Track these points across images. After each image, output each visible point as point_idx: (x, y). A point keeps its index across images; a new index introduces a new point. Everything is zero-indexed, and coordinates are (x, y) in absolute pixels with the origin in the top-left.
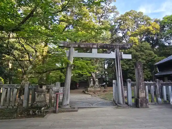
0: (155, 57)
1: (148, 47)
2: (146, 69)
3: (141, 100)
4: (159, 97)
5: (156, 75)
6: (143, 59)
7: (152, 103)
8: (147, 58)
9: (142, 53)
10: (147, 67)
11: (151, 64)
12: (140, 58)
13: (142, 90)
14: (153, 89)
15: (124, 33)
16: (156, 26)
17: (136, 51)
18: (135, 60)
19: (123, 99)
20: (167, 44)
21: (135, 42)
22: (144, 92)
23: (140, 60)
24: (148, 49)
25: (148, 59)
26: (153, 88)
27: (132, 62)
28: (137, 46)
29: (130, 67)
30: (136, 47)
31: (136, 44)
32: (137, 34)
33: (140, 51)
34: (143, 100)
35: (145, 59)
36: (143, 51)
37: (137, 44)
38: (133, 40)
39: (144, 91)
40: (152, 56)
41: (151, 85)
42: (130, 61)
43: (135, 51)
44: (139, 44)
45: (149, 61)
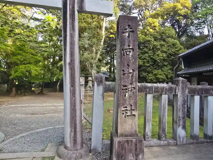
0: (181, 49)
1: (172, 34)
2: (166, 66)
3: (119, 142)
4: (179, 126)
5: (179, 73)
6: (163, 52)
7: (159, 141)
8: (168, 50)
9: (162, 43)
10: (167, 63)
11: (173, 59)
12: (158, 49)
13: (129, 108)
14: (165, 103)
15: (141, 15)
16: (186, 3)
17: (155, 40)
18: (152, 53)
19: (73, 134)
20: (197, 34)
21: (154, 26)
22: (134, 115)
23: (159, 52)
24: (172, 37)
25: (170, 52)
26: (165, 100)
27: (147, 55)
28: (157, 32)
29: (144, 63)
30: (155, 33)
31: (155, 30)
32: (158, 14)
33: (160, 39)
34: (128, 144)
35: (166, 52)
36: (164, 41)
37: (157, 29)
38: (151, 22)
39: (134, 113)
40: (176, 48)
41: (162, 91)
42: (144, 54)
43: (153, 39)
44: (159, 29)
45: (171, 55)
